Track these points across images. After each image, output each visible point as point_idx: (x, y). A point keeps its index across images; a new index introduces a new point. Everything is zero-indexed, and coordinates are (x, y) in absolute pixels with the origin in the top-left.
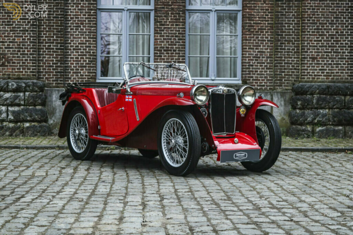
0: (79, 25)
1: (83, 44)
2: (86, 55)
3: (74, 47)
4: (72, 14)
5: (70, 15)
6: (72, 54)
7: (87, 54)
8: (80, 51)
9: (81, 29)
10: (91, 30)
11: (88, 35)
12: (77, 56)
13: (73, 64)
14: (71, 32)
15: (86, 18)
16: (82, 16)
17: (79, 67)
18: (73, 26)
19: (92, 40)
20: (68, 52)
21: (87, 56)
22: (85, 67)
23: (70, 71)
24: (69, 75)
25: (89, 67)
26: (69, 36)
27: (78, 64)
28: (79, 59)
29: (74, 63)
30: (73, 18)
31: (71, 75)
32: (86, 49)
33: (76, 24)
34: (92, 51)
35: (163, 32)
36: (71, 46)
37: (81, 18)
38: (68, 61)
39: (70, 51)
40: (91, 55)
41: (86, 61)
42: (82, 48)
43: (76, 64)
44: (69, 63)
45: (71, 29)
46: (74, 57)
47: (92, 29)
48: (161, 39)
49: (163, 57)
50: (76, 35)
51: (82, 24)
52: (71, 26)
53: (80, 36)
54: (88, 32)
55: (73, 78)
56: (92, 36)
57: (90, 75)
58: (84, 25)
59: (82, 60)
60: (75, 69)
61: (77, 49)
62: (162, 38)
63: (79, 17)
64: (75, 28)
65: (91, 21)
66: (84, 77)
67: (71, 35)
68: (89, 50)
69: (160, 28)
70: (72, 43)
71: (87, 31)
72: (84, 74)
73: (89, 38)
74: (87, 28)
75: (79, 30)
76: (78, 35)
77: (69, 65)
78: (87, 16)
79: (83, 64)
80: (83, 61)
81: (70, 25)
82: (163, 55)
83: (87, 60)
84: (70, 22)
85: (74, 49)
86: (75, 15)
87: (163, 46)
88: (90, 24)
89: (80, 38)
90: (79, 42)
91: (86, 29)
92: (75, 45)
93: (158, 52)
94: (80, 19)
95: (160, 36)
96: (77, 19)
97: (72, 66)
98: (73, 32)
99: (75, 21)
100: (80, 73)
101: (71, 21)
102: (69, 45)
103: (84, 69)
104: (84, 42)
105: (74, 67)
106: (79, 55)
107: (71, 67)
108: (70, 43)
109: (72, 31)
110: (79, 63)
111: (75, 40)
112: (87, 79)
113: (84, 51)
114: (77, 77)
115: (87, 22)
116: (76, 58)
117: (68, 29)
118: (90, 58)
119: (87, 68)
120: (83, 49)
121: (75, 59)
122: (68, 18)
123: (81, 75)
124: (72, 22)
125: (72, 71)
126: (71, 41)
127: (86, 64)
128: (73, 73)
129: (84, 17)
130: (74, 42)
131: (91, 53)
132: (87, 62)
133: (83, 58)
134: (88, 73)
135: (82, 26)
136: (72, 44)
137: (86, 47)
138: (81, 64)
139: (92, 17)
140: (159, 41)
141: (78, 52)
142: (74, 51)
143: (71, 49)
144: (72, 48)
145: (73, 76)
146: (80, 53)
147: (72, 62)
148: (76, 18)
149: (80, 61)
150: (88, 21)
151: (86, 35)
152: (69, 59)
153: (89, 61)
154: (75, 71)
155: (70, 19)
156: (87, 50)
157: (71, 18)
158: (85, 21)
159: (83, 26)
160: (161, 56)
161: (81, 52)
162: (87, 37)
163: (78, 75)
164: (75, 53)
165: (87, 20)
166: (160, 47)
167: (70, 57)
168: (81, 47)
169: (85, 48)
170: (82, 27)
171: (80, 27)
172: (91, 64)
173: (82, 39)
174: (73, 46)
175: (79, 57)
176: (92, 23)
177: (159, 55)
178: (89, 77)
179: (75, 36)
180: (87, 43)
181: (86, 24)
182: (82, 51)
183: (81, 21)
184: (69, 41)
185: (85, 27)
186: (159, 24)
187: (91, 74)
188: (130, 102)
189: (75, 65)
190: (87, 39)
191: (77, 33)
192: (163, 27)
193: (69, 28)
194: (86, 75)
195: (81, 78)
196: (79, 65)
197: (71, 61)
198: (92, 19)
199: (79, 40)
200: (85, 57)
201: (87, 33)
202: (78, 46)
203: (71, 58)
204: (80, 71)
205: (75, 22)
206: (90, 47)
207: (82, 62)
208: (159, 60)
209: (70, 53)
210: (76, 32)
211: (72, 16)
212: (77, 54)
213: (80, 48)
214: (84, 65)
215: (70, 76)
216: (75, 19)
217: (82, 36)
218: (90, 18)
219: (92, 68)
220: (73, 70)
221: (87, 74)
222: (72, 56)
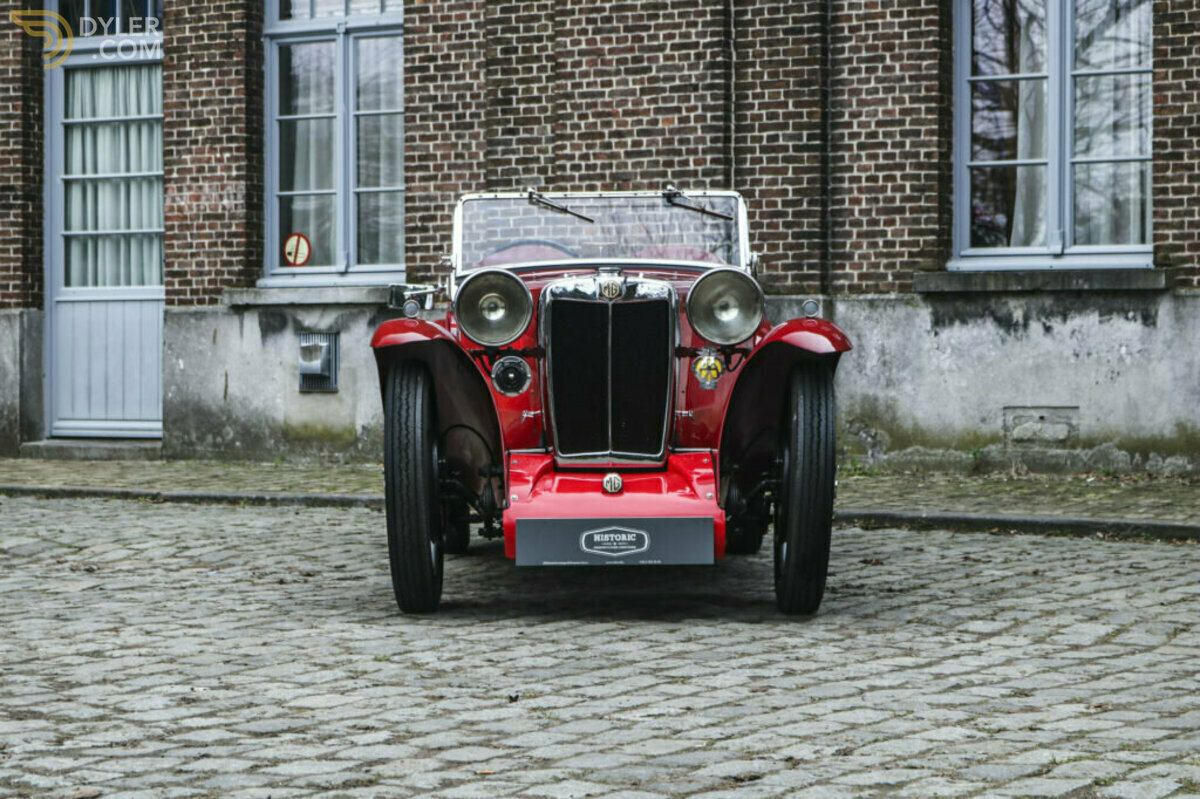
0: (880, 52)
1: (892, 123)
2: (902, 167)
3: (863, 139)
4: (854, 12)
5: (849, 18)
6: (855, 165)
7: (908, 162)
8: (881, 152)
9: (887, 69)
10: (919, 67)
11: (908, 89)
12: (872, 172)
13: (857, 201)
14: (852, 82)
15: (902, 25)
16: (889, 19)
17: (879, 212)
18: (860, 60)
19: (923, 106)
20: (842, 158)
21: (908, 171)
22: (901, 210)
23: (847, 228)
24: (844, 245)
25: (912, 210)
26: (846, 97)
27: (876, 200)
28: (881, 183)
29: (864, 197)
30: (857, 28)
31: (851, 246)
32: (902, 145)
33: (869, 49)
34: (923, 151)
35: (1185, 58)
36: (853, 136)
37: (885, 25)
38: (842, 191)
39: (847, 155)
40: (919, 166)
41: (902, 188)
42: (889, 141)
43: (868, 201)
44: (847, 197)
45: (852, 71)
46: (864, 175)
47: (925, 63)
48: (1179, 87)
49: (1186, 161)
50: (869, 92)
51: (889, 48)
52: (849, 60)
53: (881, 95)
54: (911, 78)
55: (861, 257)
56: (923, 93)
57: (916, 244)
58: (897, 51)
59: (890, 185)
60: (865, 219)
61: (871, 145)
62: (1183, 82)
63: (880, 21)
64: (863, 66)
65: (922, 34)
66: (897, 249)
67: (853, 92)
68: (913, 144)
69: (1173, 41)
70: (855, 122)
71: (907, 74)
72: (898, 240)
73: (913, 100)
74: (905, 62)
75: (880, 73)
76: (876, 91)
77: (847, 205)
78: (905, 18)
79: (893, 200)
80: (894, 190)
81: (846, 55)
82: (1185, 151)
83: (908, 184)
84: (847, 45)
85: (861, 146)
86: (867, 16)
87: (1185, 113)
88: (918, 46)
89: (883, 101)
90: (880, 116)
91: (902, 68)
92: (864, 131)
93: (1169, 141)
94: (880, 30)
95: (1175, 75)
96: (871, 33)
97: (857, 208)
98: (860, 81)
99: (865, 39)
100: (883, 233)
101: (850, 39)
102: (846, 132)
103: (898, 217)
104: (897, 117)
105: (861, 212)
106: (879, 168)
107: (852, 212)
108: (849, 125)
109: (855, 77)
110: (881, 196)
111: (865, 109)
112: (906, 259)
113: (897, 151)
114: (872, 251)
115: (905, 39)
116: (868, 179)
117: (842, 71)
118: (917, 177)
119: (908, 215)
120: (894, 145)
121: (864, 184)
122: (842, 29)
123: (887, 244)
124: (853, 43)
125: (855, 230)
126: (853, 115)
127: (903, 200)
128: (859, 235)
129: (896, 20)
130: (863, 119)
131: (922, 159)
132: (908, 191)
133: (892, 178)
134: (911, 233)
135: (888, 54)
136: (855, 129)
137: (904, 134)
138: (886, 200)
139: (923, 19)
140: (1169, 94)
141: (875, 157)
142: (863, 153)
143: (849, 148)
144: (855, 143)
145: (857, 246)
146: (881, 161)
147: (856, 194)
148: (869, 27)
149: (883, 189)
150: (910, 35)
151: (902, 90)
152: (846, 185)
153: (913, 188)
154: (865, 228)
155: (846, 33)
156: (908, 148)
157: (852, 29)
158: (900, 36)
159: (893, 58)
160: (1180, 156)
161: (887, 156)
162: (906, 96)
163: (874, 245)
164: (864, 162)
165: (905, 32)
166: (1175, 121)
167: (847, 175)
168: (886, 135)
169: (898, 138)
170: (888, 62)
171: (882, 59)
172: (918, 199)
173: (890, 106)
174: (858, 135)
175: (881, 175)
176: (923, 41)
177: (1169, 150)
178: (915, 250)
179: (864, 96)
180: (908, 119)
181: (902, 46)
182: (889, 150)
183: (884, 36)
184: (846, 118)
185: (899, 58)
186: (1169, 25)
187: (921, 239)
189: (864, 205)
190: (908, 105)
191: (873, 84)
192: (1186, 36)
193: (846, 67)
194: (903, 244)
195: (887, 255)
196: (881, 204)
197: (850, 191)
198: (923, 28)
199: (881, 109)
200: (898, 174)
201: (908, 83)
202: (874, 135)
203: (853, 180)
204: (882, 227)
205: (863, 45)
206: (917, 133)
207: (889, 193)
208: (1169, 173)
209: (847, 163)
210: (868, 81)
211: (855, 23)
212: (873, 163)
213: (881, 139)
214: (898, 203)
215: (848, 249)
216: (863, 33)
217: (890, 96)
218: (918, 24)
219: (924, 216)
220: (857, 223)
221: (906, 238)
222: (855, 173)
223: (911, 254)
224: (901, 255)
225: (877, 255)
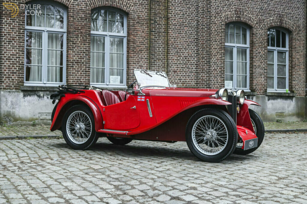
0: (11, 40)
1: (14, 55)
2: (16, 64)
3: (7, 58)
4: (5, 31)
5: (4, 32)
6: (5, 63)
7: (17, 63)
8: (11, 61)
9: (13, 44)
10: (20, 44)
11: (18, 49)
12: (9, 65)
13: (6, 70)
14: (5, 46)
15: (16, 35)
16: (13, 34)
17: (10, 73)
18: (6, 41)
19: (21, 52)
20: (2, 61)
21: (17, 65)
22: (16, 73)
23: (3, 76)
24: (2, 79)
25: (18, 73)
26: (3, 48)
27: (10, 71)
28: (11, 67)
29: (7, 70)
30: (6, 35)
31: (4, 80)
32: (16, 60)
33: (9, 39)
34: (21, 61)
35: (74, 49)
36: (4, 57)
37: (12, 35)
38: (2, 68)
39: (3, 61)
40: (20, 64)
41: (16, 69)
42: (13, 59)
43: (8, 70)
44: (3, 69)
45: (5, 43)
46: (7, 65)
47: (21, 44)
48: (73, 54)
49: (74, 68)
50: (8, 48)
51: (14, 40)
52: (4, 41)
53: (11, 49)
54: (18, 46)
55: (6, 82)
56: (21, 50)
57: (19, 80)
58: (15, 40)
59: (13, 68)
60: (7, 74)
61: (9, 59)
62: (74, 53)
63: (11, 34)
64: (7, 43)
65: (21, 38)
66: (15, 81)
67: (4, 48)
68: (19, 60)
69: (72, 46)
70: (5, 54)
71: (17, 45)
72: (15, 79)
73: (19, 51)
74: (17, 43)
75: (11, 45)
76: (10, 48)
77: (3, 71)
78: (17, 34)
79: (14, 71)
80: (14, 69)
81: (3, 40)
82: (74, 66)
83: (17, 68)
84: (3, 38)
85: (6, 59)
86: (8, 33)
87: (74, 59)
88: (20, 40)
89: (12, 50)
90: (11, 53)
91: (16, 44)
92: (7, 56)
93: (71, 64)
94: (11, 36)
95: (73, 52)
96: (9, 36)
97: (5, 72)
98: (6, 46)
99: (8, 37)
100: (12, 77)
101: (4, 37)
102: (3, 56)
103: (15, 74)
104: (15, 54)
105: (6, 73)
106: (10, 64)
107: (4, 73)
108: (4, 54)
109: (5, 45)
110: (11, 70)
111: (7, 52)
112: (17, 83)
113: (15, 61)
114: (9, 81)
115: (17, 38)
116: (8, 66)
117: (2, 43)
118: (20, 67)
119: (17, 74)
120: (14, 60)
121: (7, 67)
122: (2, 34)
123: (12, 80)
124: (5, 37)
125: (5, 76)
126: (5, 52)
127: (16, 71)
128: (6, 77)
129: (15, 34)
130: (7, 53)
131: (21, 63)
132: (17, 69)
133: (14, 66)
134: (18, 78)
135: (13, 41)
136: (5, 55)
137: (16, 57)
138: (12, 71)
139: (21, 35)
140: (71, 55)
141: (10, 62)
142: (7, 61)
143: (4, 59)
144: (5, 58)
145: (6, 80)
146: (11, 63)
147: (5, 69)
148: (9, 35)
149: (12, 68)
150: (18, 38)
151: (16, 48)
152: (3, 67)
153: (18, 69)
154: (7, 76)
155: (3, 35)
156: (17, 60)
157: (5, 35)
158: (16, 38)
159: (14, 42)
160: (73, 67)
161: (12, 62)
162: (17, 50)
163: (10, 80)
164: (7, 62)
165: (17, 37)
166: (73, 60)
167: (3, 65)
168: (12, 57)
169: (15, 58)
170: (13, 42)
171: (12, 42)
172: (20, 71)
173: (13, 51)
174: (6, 57)
175: (11, 65)
176: (21, 39)
177: (71, 65)
178: (19, 81)
179: (7, 49)
180: (17, 55)
181: (16, 40)
182: (13, 60)
183: (12, 37)
184: (3, 53)
185: (16, 42)
186: (71, 43)
187: (20, 79)
188: (143, 101)
189: (7, 71)
190: (18, 52)
191: (9, 47)
192: (75, 45)
193: (3, 42)
194: (16, 80)
195: (12, 82)
196: (11, 71)
197: (4, 68)
198: (21, 37)
199: (11, 52)
200: (15, 65)
201: (17, 47)
202: (10, 57)
203: (4, 66)
204: (11, 76)
205: (7, 38)
206: (20, 58)
207: (13, 69)
208: (71, 70)
209: (3, 62)
210: (8, 46)
211: (5, 33)
212: (9, 63)
213: (11, 58)
214: (15, 71)
217: (13, 49)
218: (20, 36)
219: (21, 74)
220: (5, 75)
221: (17, 79)
222: (5, 65)
223: (18, 82)
224: (16, 82)
225: (10, 82)
